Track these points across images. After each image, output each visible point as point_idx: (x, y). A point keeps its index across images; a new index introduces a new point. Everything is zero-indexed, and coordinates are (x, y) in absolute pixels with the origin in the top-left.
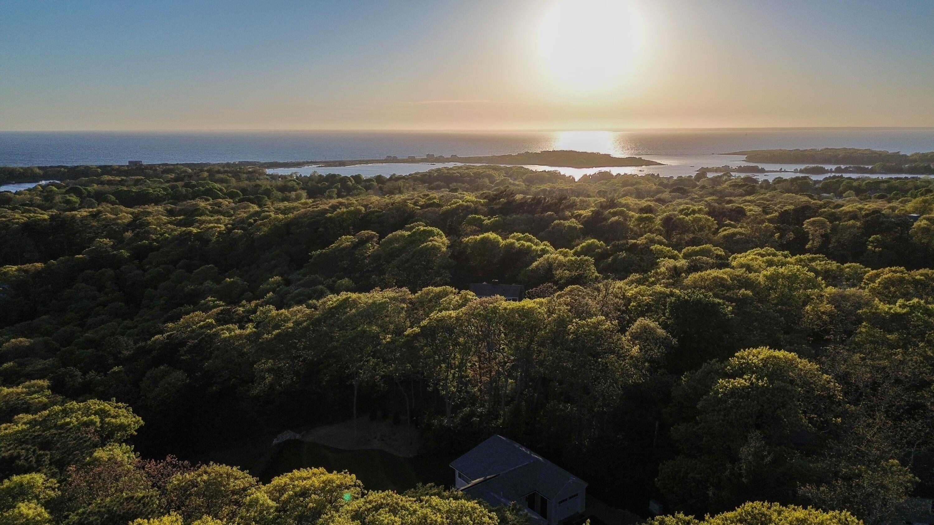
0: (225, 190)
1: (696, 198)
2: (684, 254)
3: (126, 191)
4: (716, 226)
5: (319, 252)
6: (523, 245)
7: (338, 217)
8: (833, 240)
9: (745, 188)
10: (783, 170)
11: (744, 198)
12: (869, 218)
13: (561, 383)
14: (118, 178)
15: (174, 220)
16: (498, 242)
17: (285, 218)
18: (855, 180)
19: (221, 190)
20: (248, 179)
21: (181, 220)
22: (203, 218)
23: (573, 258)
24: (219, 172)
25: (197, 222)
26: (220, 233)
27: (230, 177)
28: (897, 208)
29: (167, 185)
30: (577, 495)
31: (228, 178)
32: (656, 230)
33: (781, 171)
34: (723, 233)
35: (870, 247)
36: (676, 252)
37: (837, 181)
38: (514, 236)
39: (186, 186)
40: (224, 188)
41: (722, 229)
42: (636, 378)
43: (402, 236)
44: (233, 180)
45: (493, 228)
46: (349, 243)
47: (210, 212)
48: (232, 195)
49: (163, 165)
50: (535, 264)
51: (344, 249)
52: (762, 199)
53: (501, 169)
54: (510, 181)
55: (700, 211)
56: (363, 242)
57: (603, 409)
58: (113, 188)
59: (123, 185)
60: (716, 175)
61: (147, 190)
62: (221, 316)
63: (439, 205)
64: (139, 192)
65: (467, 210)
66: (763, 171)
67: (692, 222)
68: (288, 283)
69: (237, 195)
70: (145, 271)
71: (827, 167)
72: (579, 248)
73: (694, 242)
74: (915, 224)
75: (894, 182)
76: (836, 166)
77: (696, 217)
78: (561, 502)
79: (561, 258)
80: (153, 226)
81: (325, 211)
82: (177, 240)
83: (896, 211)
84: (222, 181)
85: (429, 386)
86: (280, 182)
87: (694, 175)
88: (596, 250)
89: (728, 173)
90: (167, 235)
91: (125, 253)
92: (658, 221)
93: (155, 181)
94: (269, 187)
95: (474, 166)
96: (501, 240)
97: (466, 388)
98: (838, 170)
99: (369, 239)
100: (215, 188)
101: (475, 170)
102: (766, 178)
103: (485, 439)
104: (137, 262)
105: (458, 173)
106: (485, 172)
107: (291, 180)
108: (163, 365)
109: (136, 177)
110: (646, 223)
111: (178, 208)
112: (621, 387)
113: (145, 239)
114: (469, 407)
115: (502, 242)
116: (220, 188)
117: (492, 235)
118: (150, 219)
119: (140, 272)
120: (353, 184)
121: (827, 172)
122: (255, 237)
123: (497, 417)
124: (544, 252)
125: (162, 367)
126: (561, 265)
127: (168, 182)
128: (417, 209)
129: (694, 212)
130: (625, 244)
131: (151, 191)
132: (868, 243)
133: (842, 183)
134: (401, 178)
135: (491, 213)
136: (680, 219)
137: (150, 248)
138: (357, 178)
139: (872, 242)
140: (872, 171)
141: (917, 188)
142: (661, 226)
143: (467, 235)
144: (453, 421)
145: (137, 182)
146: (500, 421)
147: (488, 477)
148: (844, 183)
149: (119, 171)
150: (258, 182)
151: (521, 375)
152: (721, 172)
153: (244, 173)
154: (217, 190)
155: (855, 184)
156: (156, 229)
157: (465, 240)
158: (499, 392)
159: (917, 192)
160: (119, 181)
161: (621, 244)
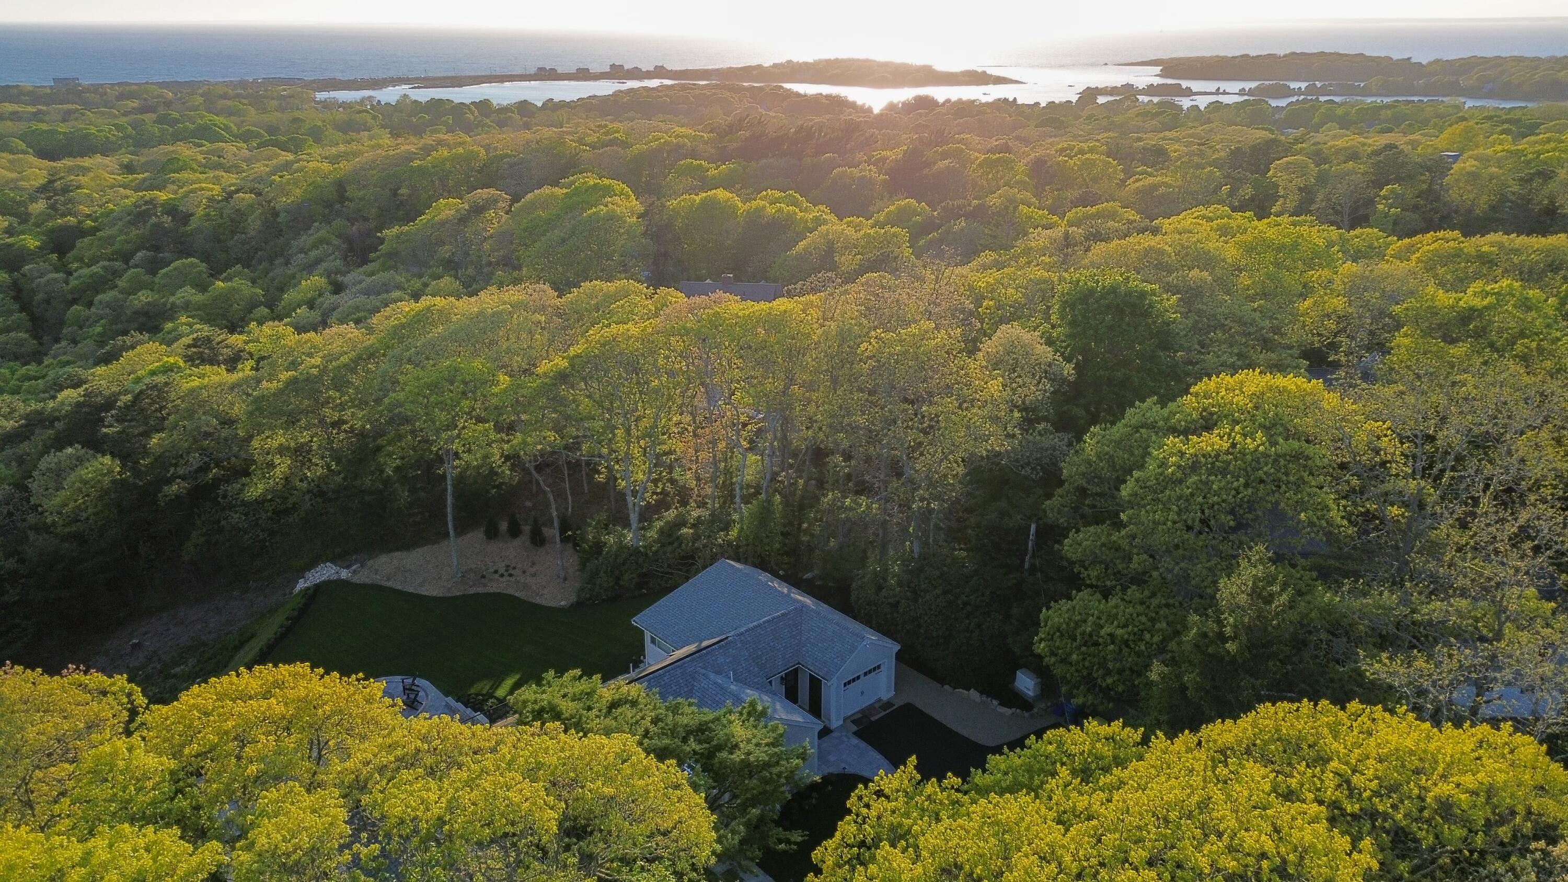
0: (235, 129)
1: (1080, 136)
2: (1068, 221)
3: (45, 131)
4: (1122, 176)
5: (395, 230)
6: (780, 210)
7: (434, 167)
8: (1320, 197)
9: (1160, 118)
10: (1221, 91)
11: (1162, 135)
12: (1381, 158)
13: (848, 457)
14: (31, 109)
15: (132, 181)
16: (735, 207)
17: (335, 169)
18: (1339, 105)
19: (227, 129)
20: (282, 110)
21: (144, 180)
22: (184, 175)
23: (872, 231)
24: (225, 96)
25: (173, 183)
26: (211, 199)
27: (244, 104)
28: (1421, 143)
29: (125, 119)
30: (879, 667)
31: (241, 107)
32: (1017, 182)
33: (1217, 92)
34: (1133, 185)
35: (1380, 207)
36: (1055, 218)
37: (1311, 106)
38: (765, 197)
39: (160, 121)
40: (232, 125)
41: (1132, 180)
42: (997, 443)
43: (553, 196)
44: (252, 111)
45: (727, 183)
46: (452, 212)
47: (200, 165)
48: (246, 137)
49: (120, 84)
50: (802, 244)
51: (443, 223)
52: (1191, 136)
53: (746, 89)
54: (760, 110)
55: (1092, 150)
56: (478, 210)
57: (929, 503)
58: (22, 126)
59: (42, 121)
60: (1110, 98)
61: (86, 129)
62: (194, 350)
63: (625, 145)
64: (71, 132)
65: (677, 151)
66: (1189, 93)
67: (1080, 169)
68: (338, 288)
69: (258, 135)
70: (70, 273)
71: (1294, 85)
72: (882, 217)
73: (1085, 200)
74: (1456, 167)
75: (1403, 107)
76: (1306, 84)
77: (1087, 159)
78: (849, 682)
79: (850, 231)
80: (85, 191)
81: (410, 157)
82: (129, 215)
83: (1419, 149)
84: (230, 113)
85: (599, 473)
86: (341, 115)
87: (1074, 99)
88: (914, 219)
89: (1131, 95)
90: (111, 206)
91: (32, 242)
92: (1021, 166)
93: (103, 114)
94: (319, 124)
95: (694, 85)
96: (740, 204)
97: (670, 473)
98: (1310, 90)
99: (491, 203)
100: (215, 125)
101: (697, 92)
102: (1194, 103)
103: (704, 567)
104: (54, 256)
105: (666, 96)
106: (715, 94)
107: (360, 112)
108: (71, 445)
109: (65, 107)
110: (998, 172)
111: (143, 159)
112: (963, 461)
113: (71, 215)
114: (676, 508)
115: (742, 207)
116: (224, 125)
117: (721, 194)
118: (83, 180)
119: (61, 275)
120: (476, 117)
121: (1293, 92)
122: (277, 207)
123: (726, 527)
124: (818, 222)
125: (70, 450)
126: (851, 246)
127: (125, 114)
128: (584, 151)
129: (1082, 152)
130: (964, 206)
131: (93, 130)
132: (1377, 199)
133: (1319, 109)
134: (563, 105)
135: (722, 157)
136: (1058, 163)
137: (80, 232)
138: (483, 106)
139: (1385, 198)
140: (1367, 92)
141: (1440, 116)
142: (1027, 175)
143: (677, 195)
144: (644, 536)
145: (67, 116)
146: (734, 533)
147: (705, 643)
148: (1322, 110)
149: (35, 97)
150: (298, 114)
151: (771, 444)
152: (1118, 95)
153: (272, 99)
154: (220, 128)
155: (1339, 112)
156: (89, 196)
157: (673, 203)
158: (731, 478)
159: (1444, 122)
160: (35, 114)
161: (959, 207)
